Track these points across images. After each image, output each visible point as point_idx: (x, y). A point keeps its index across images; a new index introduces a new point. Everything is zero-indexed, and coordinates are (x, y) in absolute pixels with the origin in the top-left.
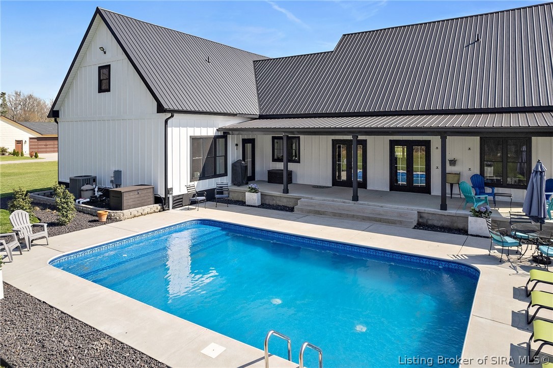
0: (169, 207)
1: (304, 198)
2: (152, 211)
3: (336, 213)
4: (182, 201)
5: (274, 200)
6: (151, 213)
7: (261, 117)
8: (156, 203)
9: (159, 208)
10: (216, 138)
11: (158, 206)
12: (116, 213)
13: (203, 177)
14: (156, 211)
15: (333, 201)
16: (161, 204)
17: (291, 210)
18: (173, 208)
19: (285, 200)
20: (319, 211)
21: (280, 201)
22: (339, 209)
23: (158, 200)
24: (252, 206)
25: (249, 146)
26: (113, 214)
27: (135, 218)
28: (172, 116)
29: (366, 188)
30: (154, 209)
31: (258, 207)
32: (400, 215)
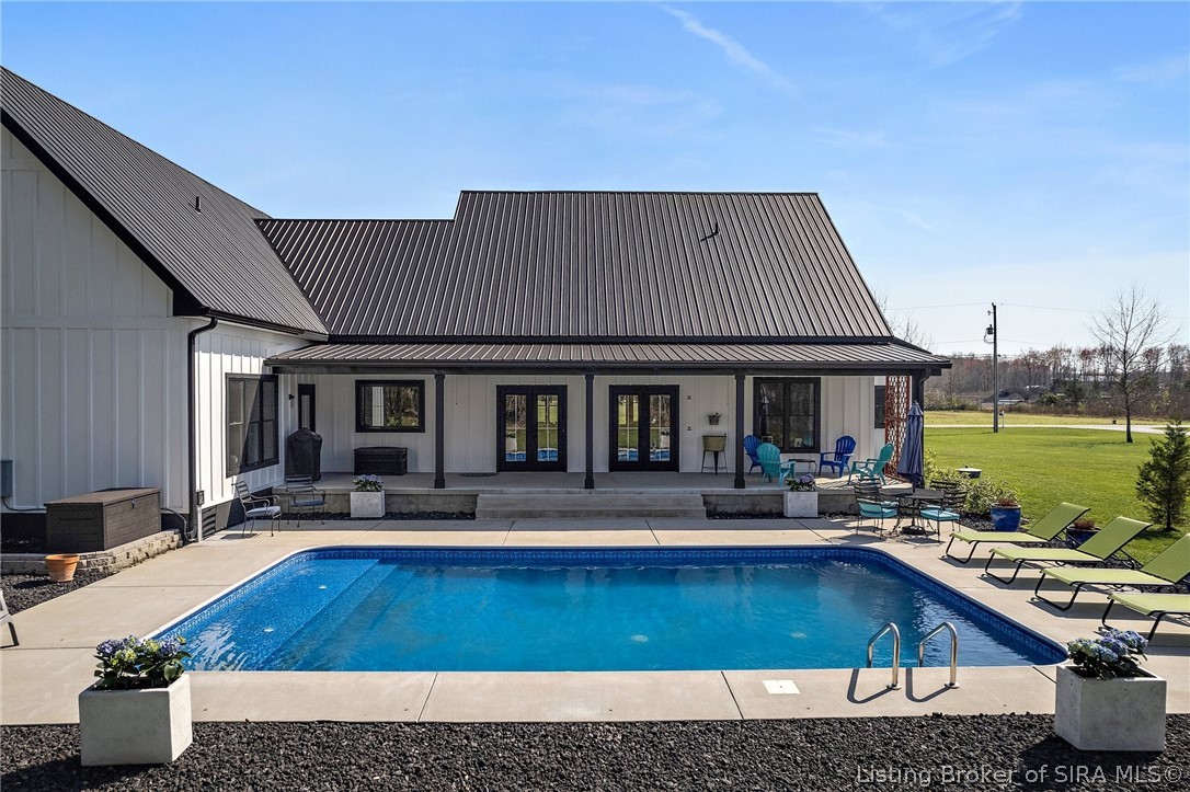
0: (196, 536)
1: (483, 492)
2: (165, 547)
3: (566, 512)
4: (214, 522)
5: (411, 503)
6: (164, 552)
7: (334, 340)
8: (164, 528)
9: (176, 537)
10: (263, 379)
11: (171, 536)
12: (94, 557)
13: (246, 466)
14: (173, 545)
15: (548, 492)
16: (177, 530)
17: (472, 516)
18: (204, 537)
19: (439, 501)
20: (530, 512)
21: (426, 503)
22: (566, 505)
23: (168, 521)
24: (367, 519)
25: (306, 398)
26: (84, 562)
27: (139, 565)
28: (213, 325)
29: (566, 471)
30: (167, 542)
31: (384, 518)
32: (678, 502)
